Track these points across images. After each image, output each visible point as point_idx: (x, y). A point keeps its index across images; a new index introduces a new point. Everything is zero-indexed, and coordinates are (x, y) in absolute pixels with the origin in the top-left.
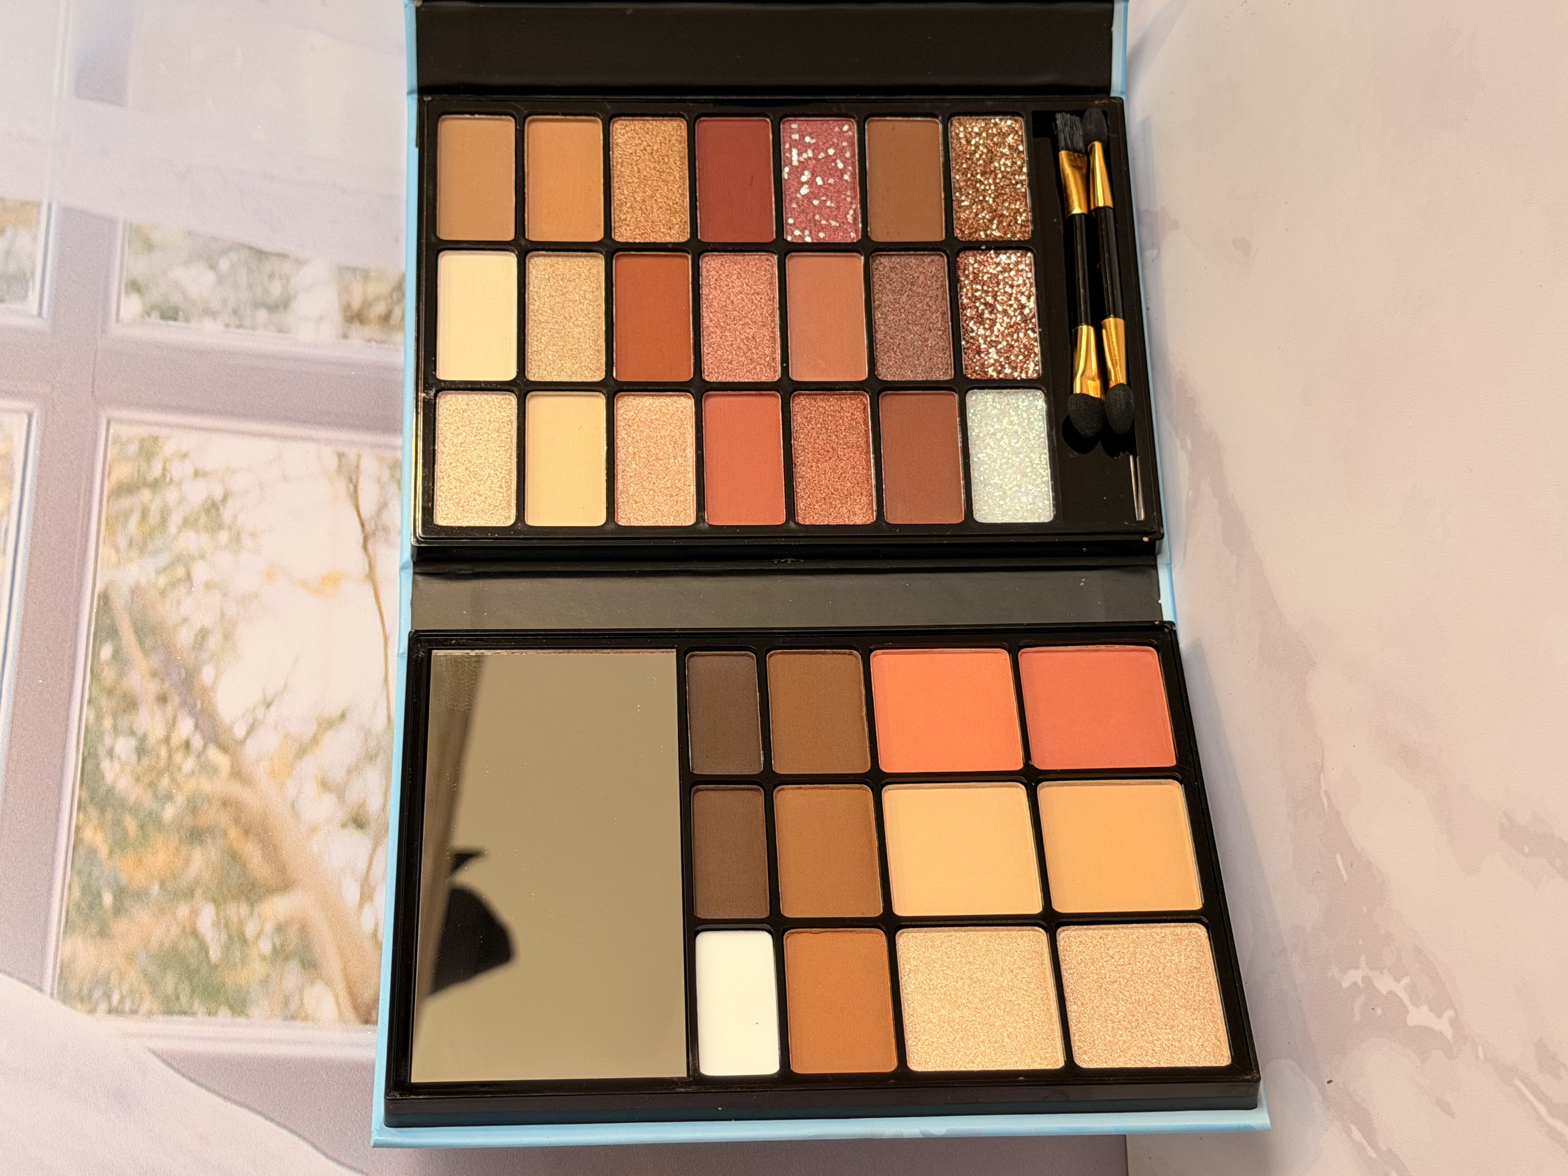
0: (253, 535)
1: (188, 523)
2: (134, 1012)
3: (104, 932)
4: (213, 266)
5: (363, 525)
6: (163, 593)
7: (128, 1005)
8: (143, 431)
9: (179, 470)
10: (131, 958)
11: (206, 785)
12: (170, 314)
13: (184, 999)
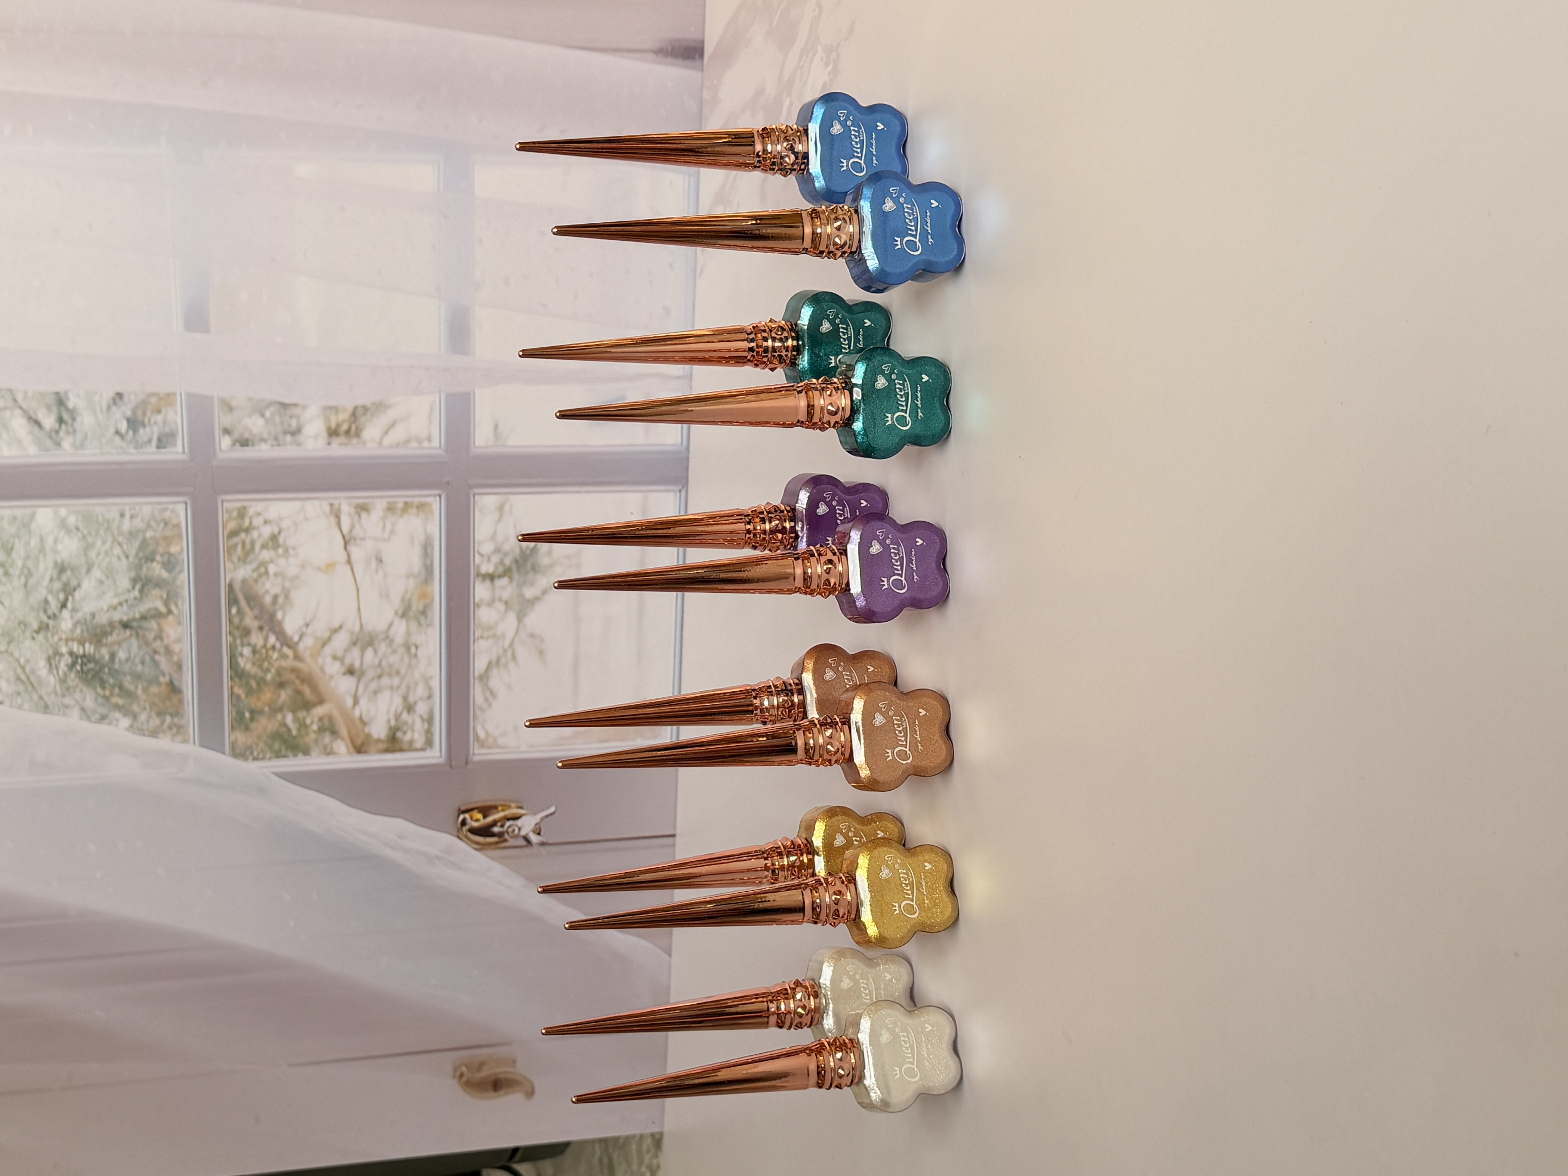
0: (294, 548)
1: (264, 546)
2: (263, 758)
3: (247, 729)
4: (262, 415)
5: (344, 537)
6: (256, 581)
7: (261, 756)
8: (239, 504)
9: (257, 521)
10: (259, 737)
11: (284, 664)
12: (244, 443)
13: (283, 752)
